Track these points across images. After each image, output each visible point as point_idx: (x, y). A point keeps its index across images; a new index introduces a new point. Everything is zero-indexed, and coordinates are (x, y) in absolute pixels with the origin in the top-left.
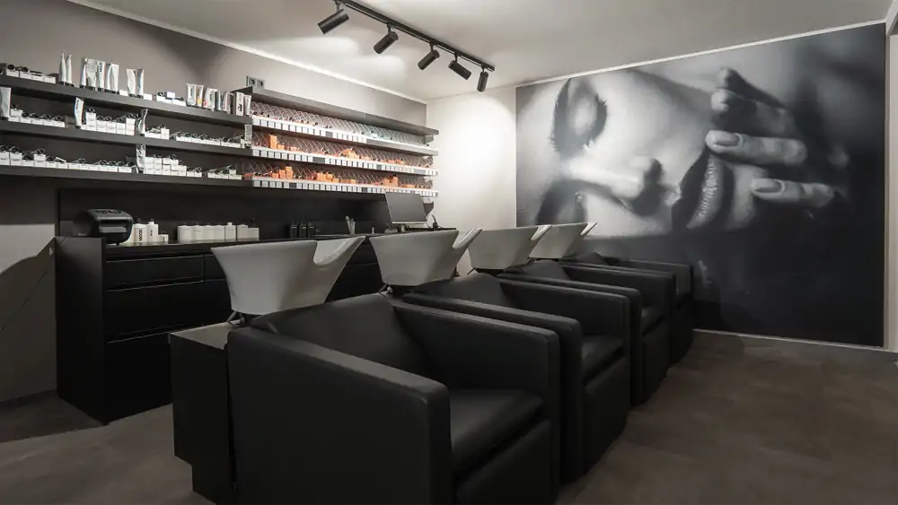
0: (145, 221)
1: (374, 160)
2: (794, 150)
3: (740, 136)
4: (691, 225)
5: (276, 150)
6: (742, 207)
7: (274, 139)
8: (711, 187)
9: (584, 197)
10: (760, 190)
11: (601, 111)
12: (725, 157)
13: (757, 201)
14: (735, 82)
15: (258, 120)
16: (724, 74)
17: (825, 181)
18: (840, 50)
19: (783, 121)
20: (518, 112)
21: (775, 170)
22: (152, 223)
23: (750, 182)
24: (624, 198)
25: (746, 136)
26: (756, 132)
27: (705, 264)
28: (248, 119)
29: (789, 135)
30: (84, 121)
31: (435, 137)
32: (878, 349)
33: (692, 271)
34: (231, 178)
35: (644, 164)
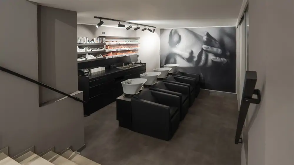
2: (219, 51)
3: (209, 47)
4: (199, 65)
5: (109, 50)
6: (210, 62)
7: (109, 47)
8: (203, 57)
9: (176, 57)
10: (213, 59)
11: (180, 37)
12: (206, 51)
13: (212, 61)
14: (208, 35)
15: (107, 43)
16: (206, 33)
17: (225, 58)
18: (228, 31)
19: (217, 45)
20: (160, 36)
21: (216, 55)
23: (211, 57)
24: (185, 58)
25: (210, 47)
26: (213, 46)
27: (202, 74)
28: (105, 44)
29: (218, 48)
31: (139, 39)
32: (234, 93)
33: (199, 75)
34: (101, 57)
35: (190, 51)
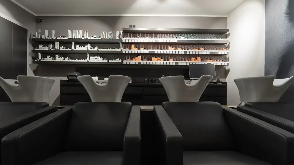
0: (95, 77)
1: (183, 49)
5: (134, 50)
7: (133, 46)
15: (124, 40)
22: (96, 77)
28: (121, 40)
30: (75, 48)
34: (118, 61)
